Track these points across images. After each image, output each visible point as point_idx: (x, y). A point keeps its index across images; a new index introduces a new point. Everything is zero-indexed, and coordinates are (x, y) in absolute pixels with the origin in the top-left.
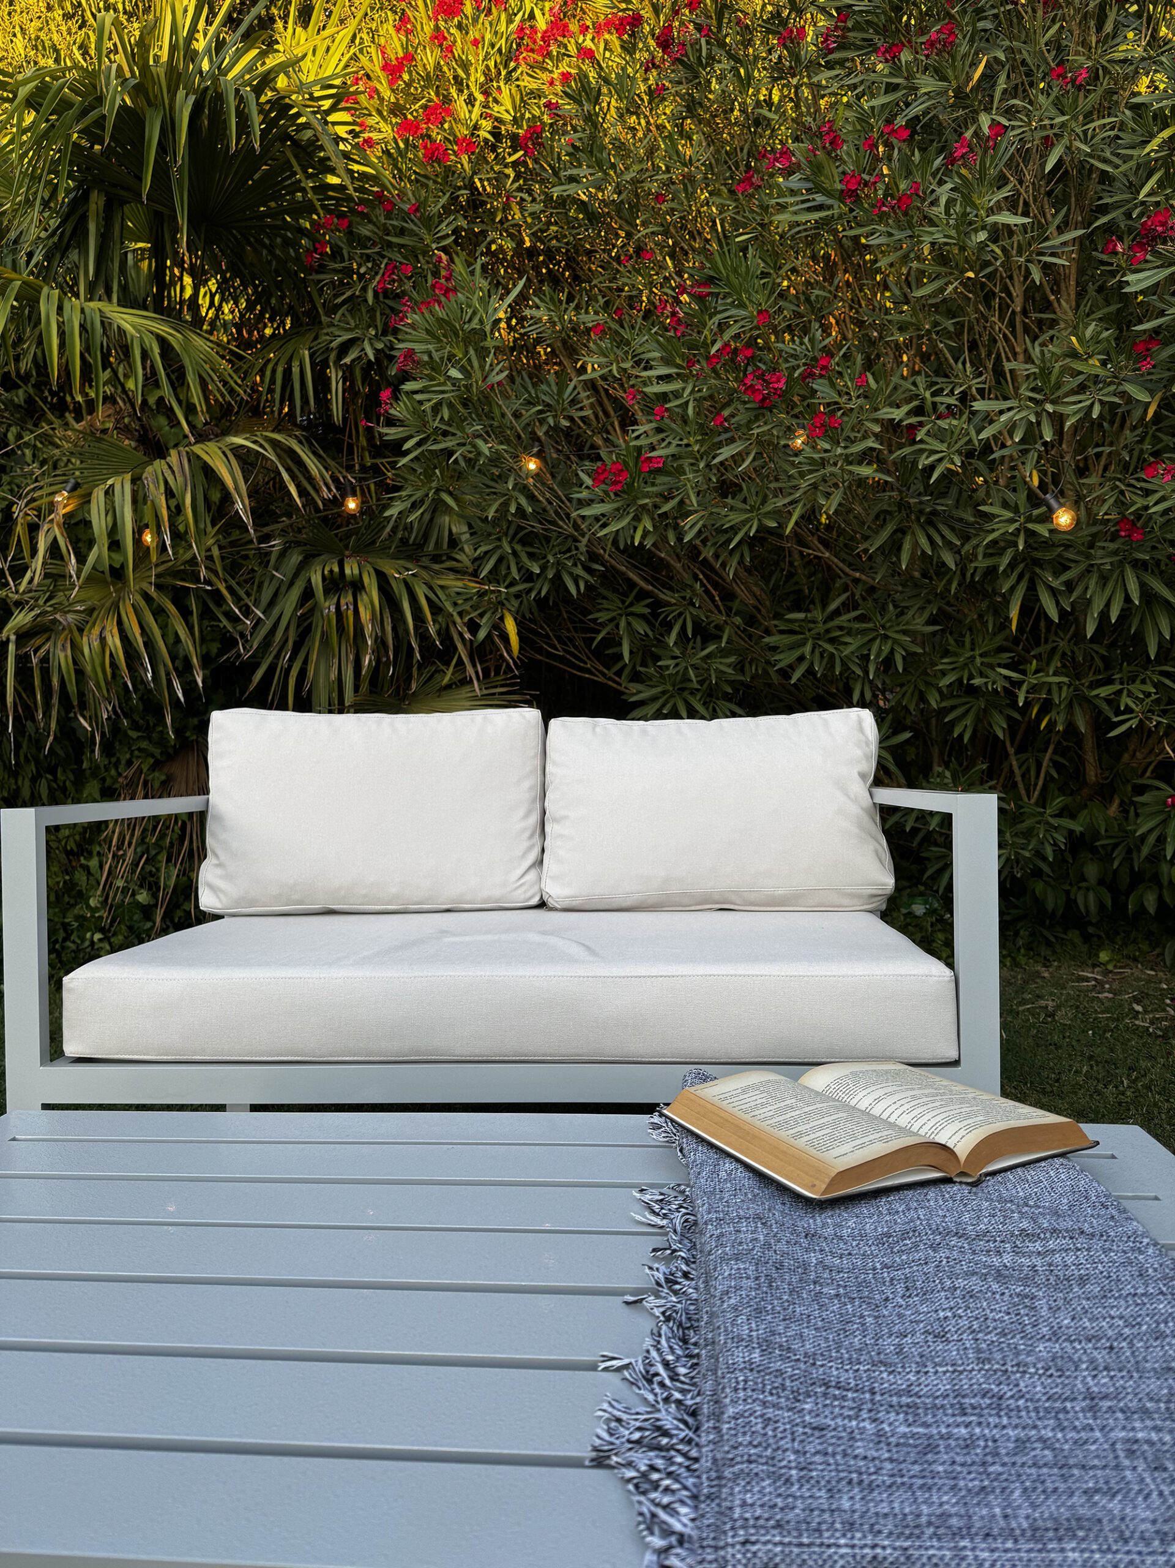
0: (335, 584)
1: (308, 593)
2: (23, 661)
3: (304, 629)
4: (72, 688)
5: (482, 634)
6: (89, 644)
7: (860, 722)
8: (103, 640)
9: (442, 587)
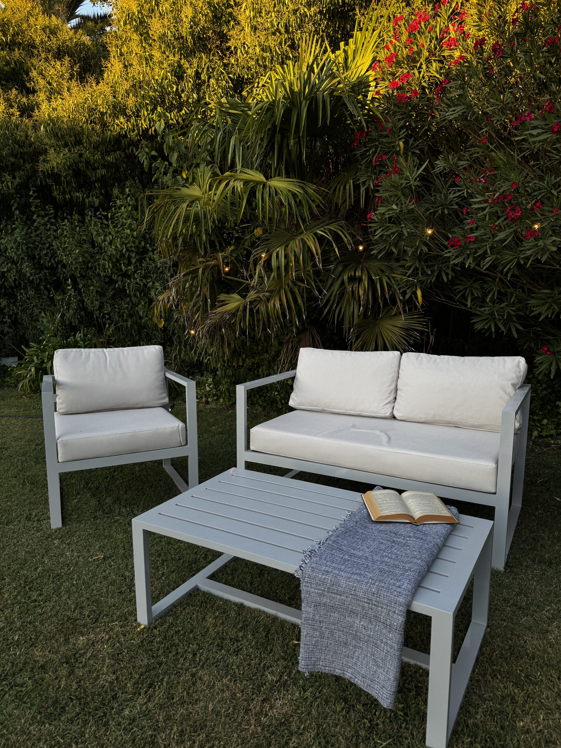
0: (352, 279)
1: (343, 283)
2: (251, 310)
3: (341, 296)
4: (266, 319)
5: (407, 296)
6: (270, 305)
7: (519, 362)
8: (274, 305)
9: (393, 277)
